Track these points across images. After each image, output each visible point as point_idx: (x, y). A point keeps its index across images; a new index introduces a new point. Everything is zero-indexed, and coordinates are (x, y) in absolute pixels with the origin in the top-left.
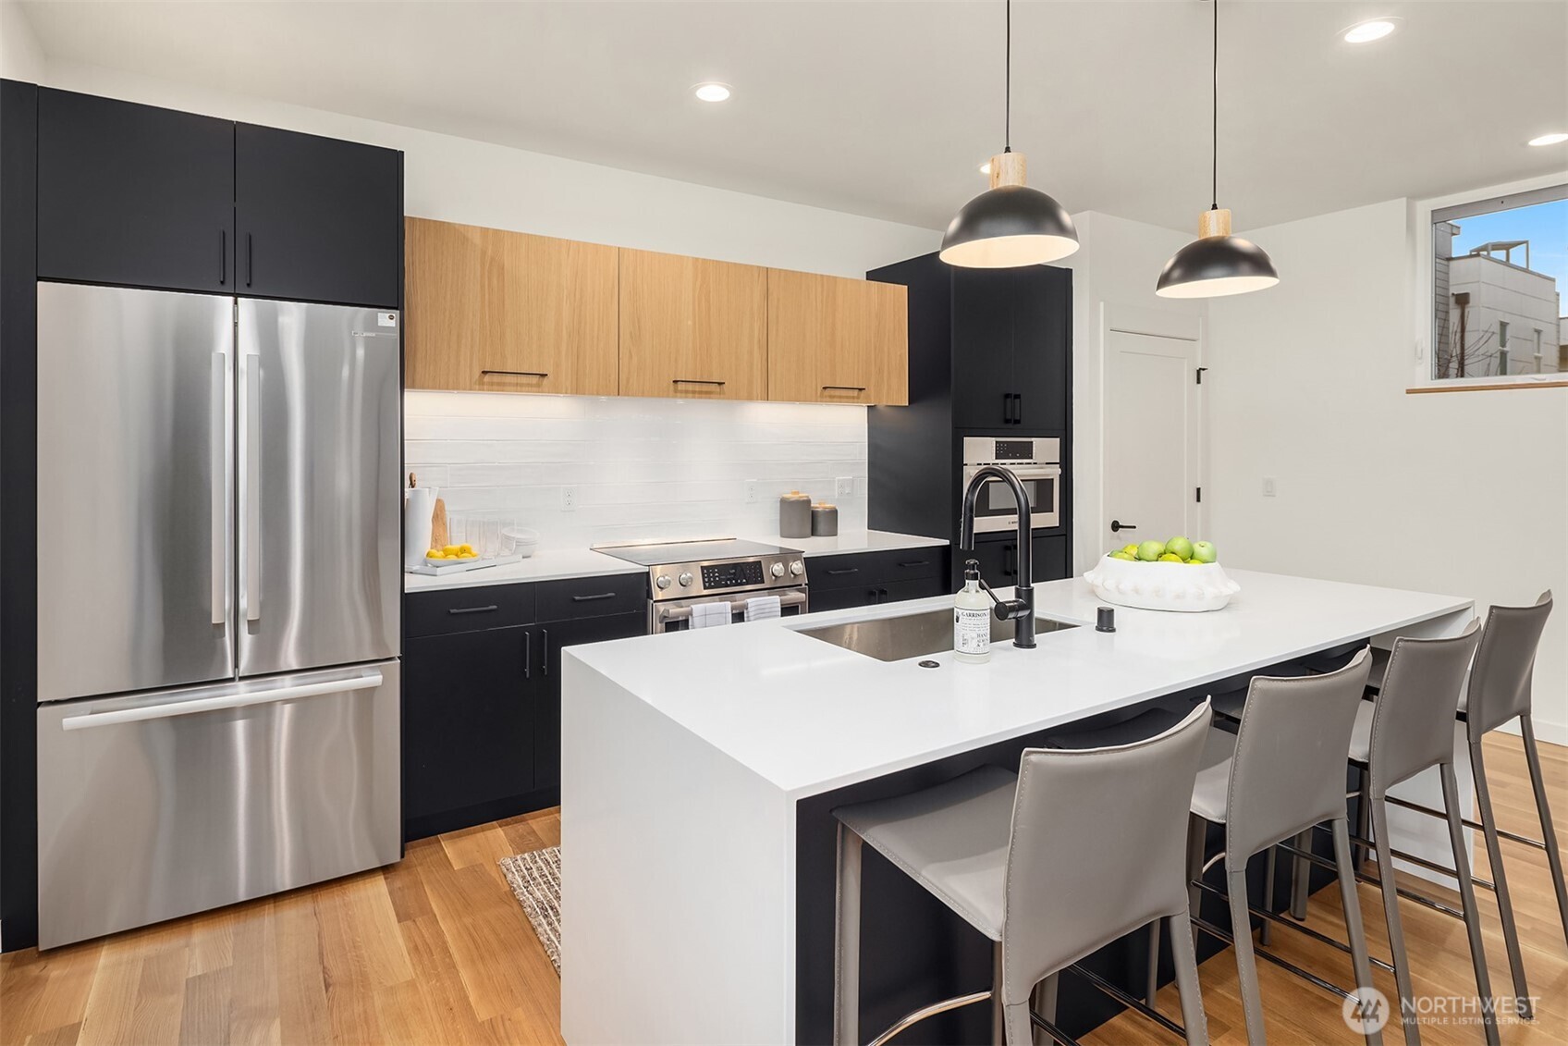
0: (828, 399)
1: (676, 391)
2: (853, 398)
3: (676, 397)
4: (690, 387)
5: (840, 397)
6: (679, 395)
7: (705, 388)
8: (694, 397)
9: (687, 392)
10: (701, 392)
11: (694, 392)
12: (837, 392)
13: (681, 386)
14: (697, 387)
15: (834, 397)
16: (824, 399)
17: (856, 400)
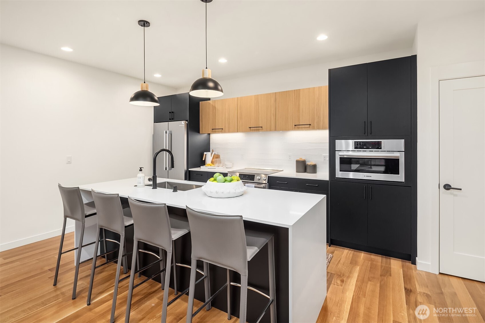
0: (297, 129)
1: (250, 130)
2: (307, 128)
3: (250, 131)
4: (254, 129)
5: (302, 128)
6: (251, 131)
7: (258, 128)
8: (255, 131)
9: (253, 130)
10: (257, 130)
11: (255, 130)
12: (301, 126)
13: (251, 129)
14: (256, 129)
15: (299, 128)
16: (295, 129)
17: (308, 128)
